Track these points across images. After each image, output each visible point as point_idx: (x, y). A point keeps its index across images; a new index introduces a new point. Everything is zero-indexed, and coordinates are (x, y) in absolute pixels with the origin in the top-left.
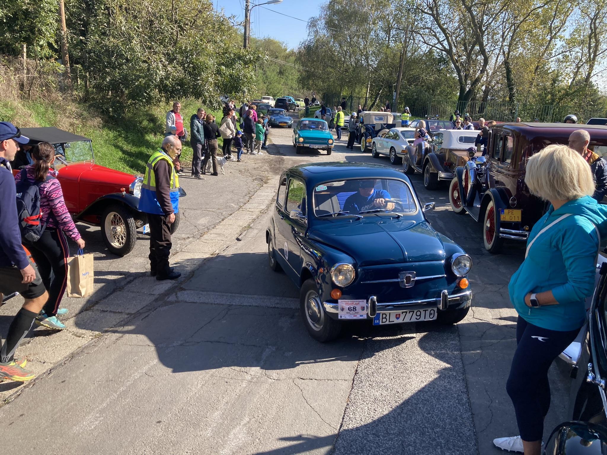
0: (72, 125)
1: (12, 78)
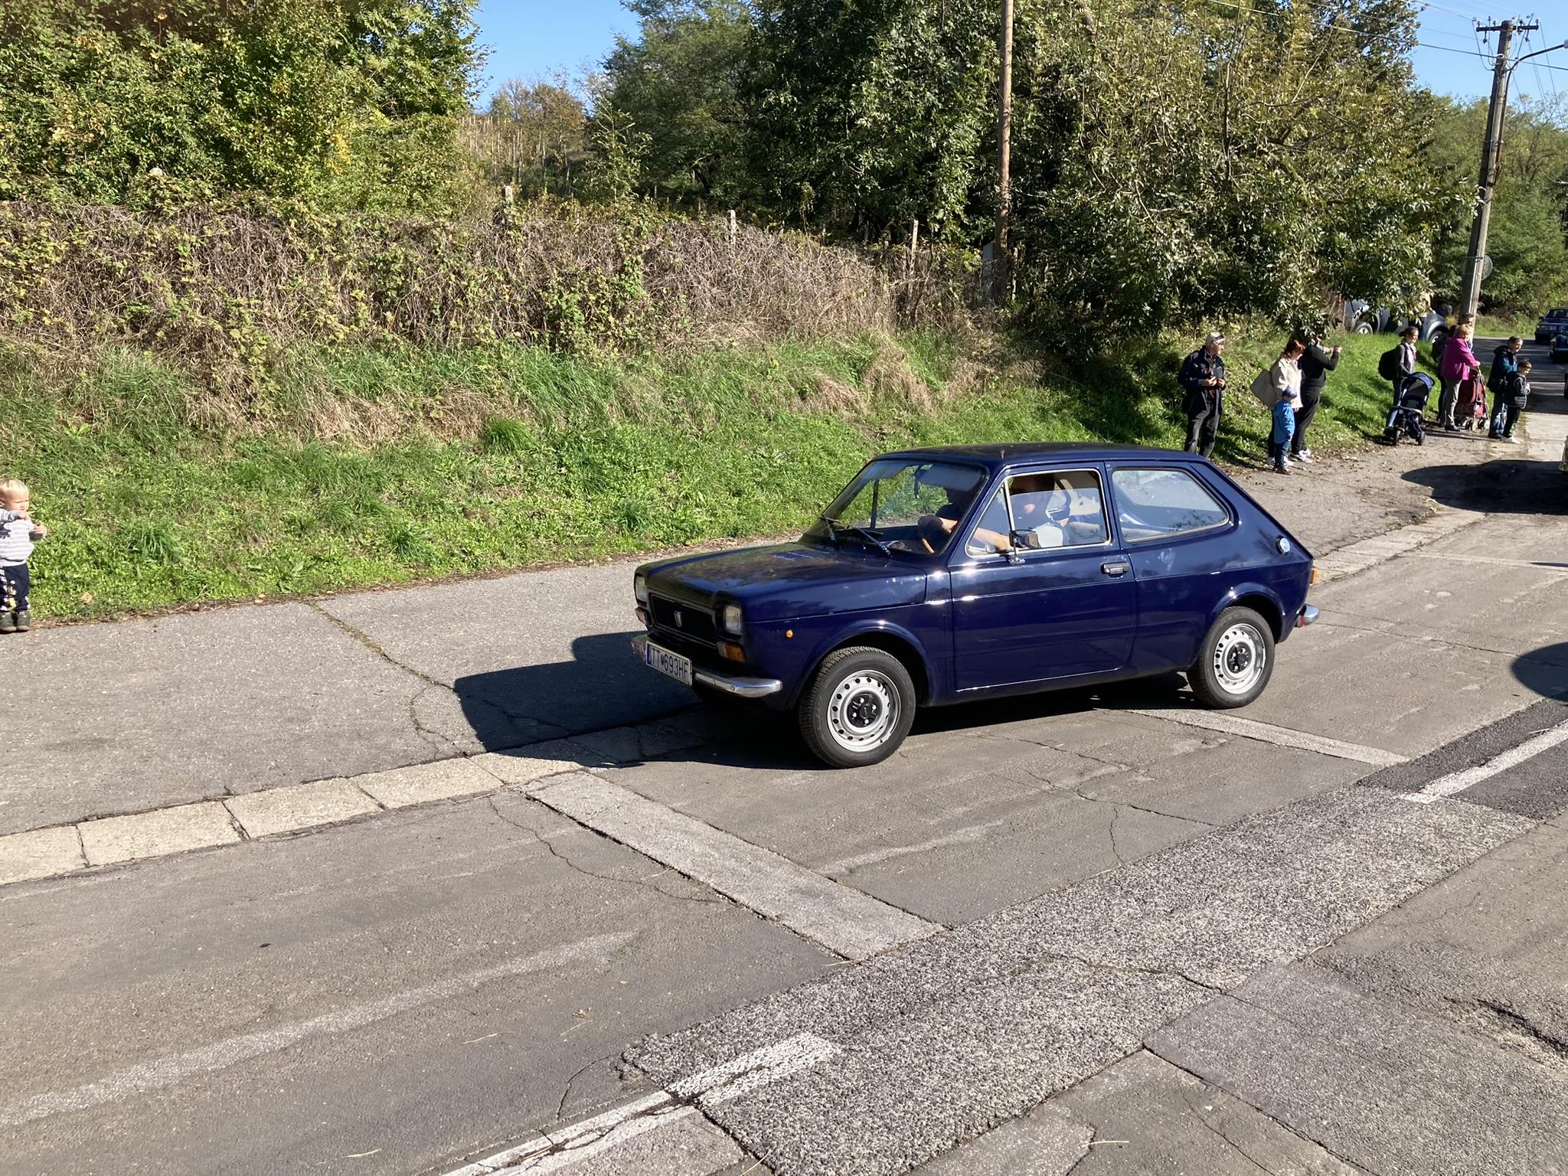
1: (885, 286)
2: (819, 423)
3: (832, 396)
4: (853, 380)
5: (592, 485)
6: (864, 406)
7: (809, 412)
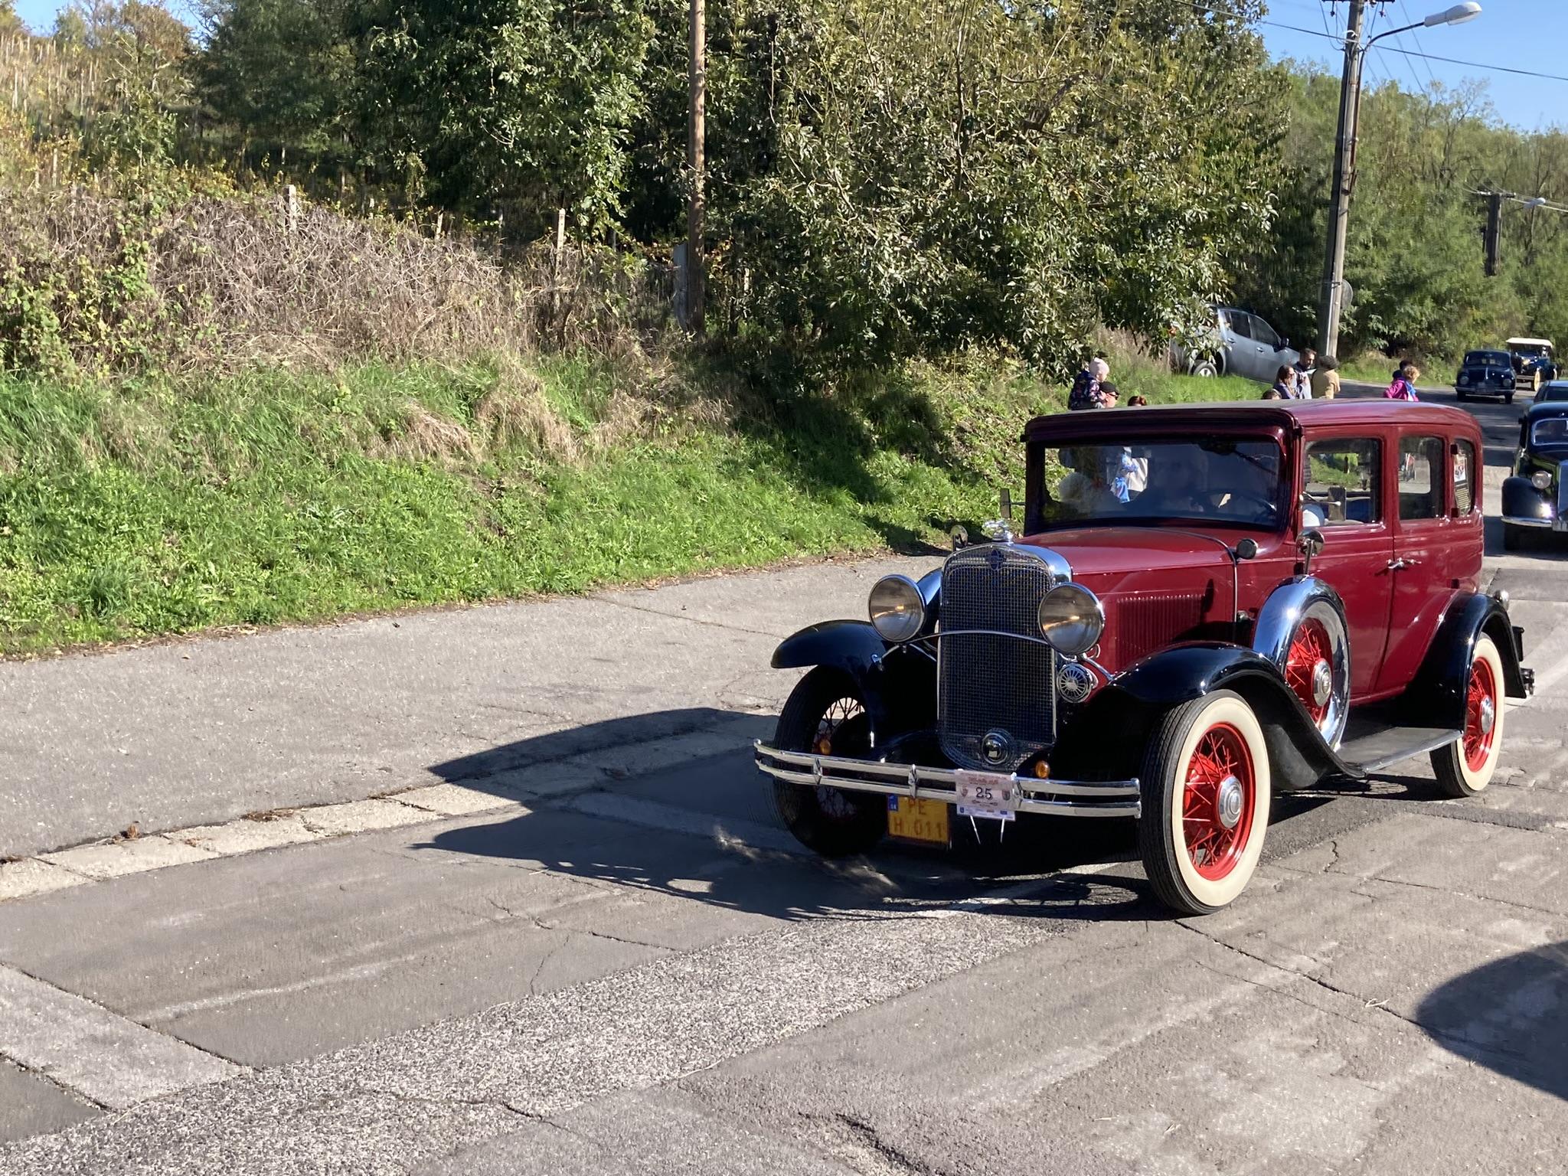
0: (648, 417)
1: (518, 294)
2: (406, 472)
3: (429, 437)
4: (463, 417)
5: (49, 551)
6: (477, 452)
7: (394, 458)
